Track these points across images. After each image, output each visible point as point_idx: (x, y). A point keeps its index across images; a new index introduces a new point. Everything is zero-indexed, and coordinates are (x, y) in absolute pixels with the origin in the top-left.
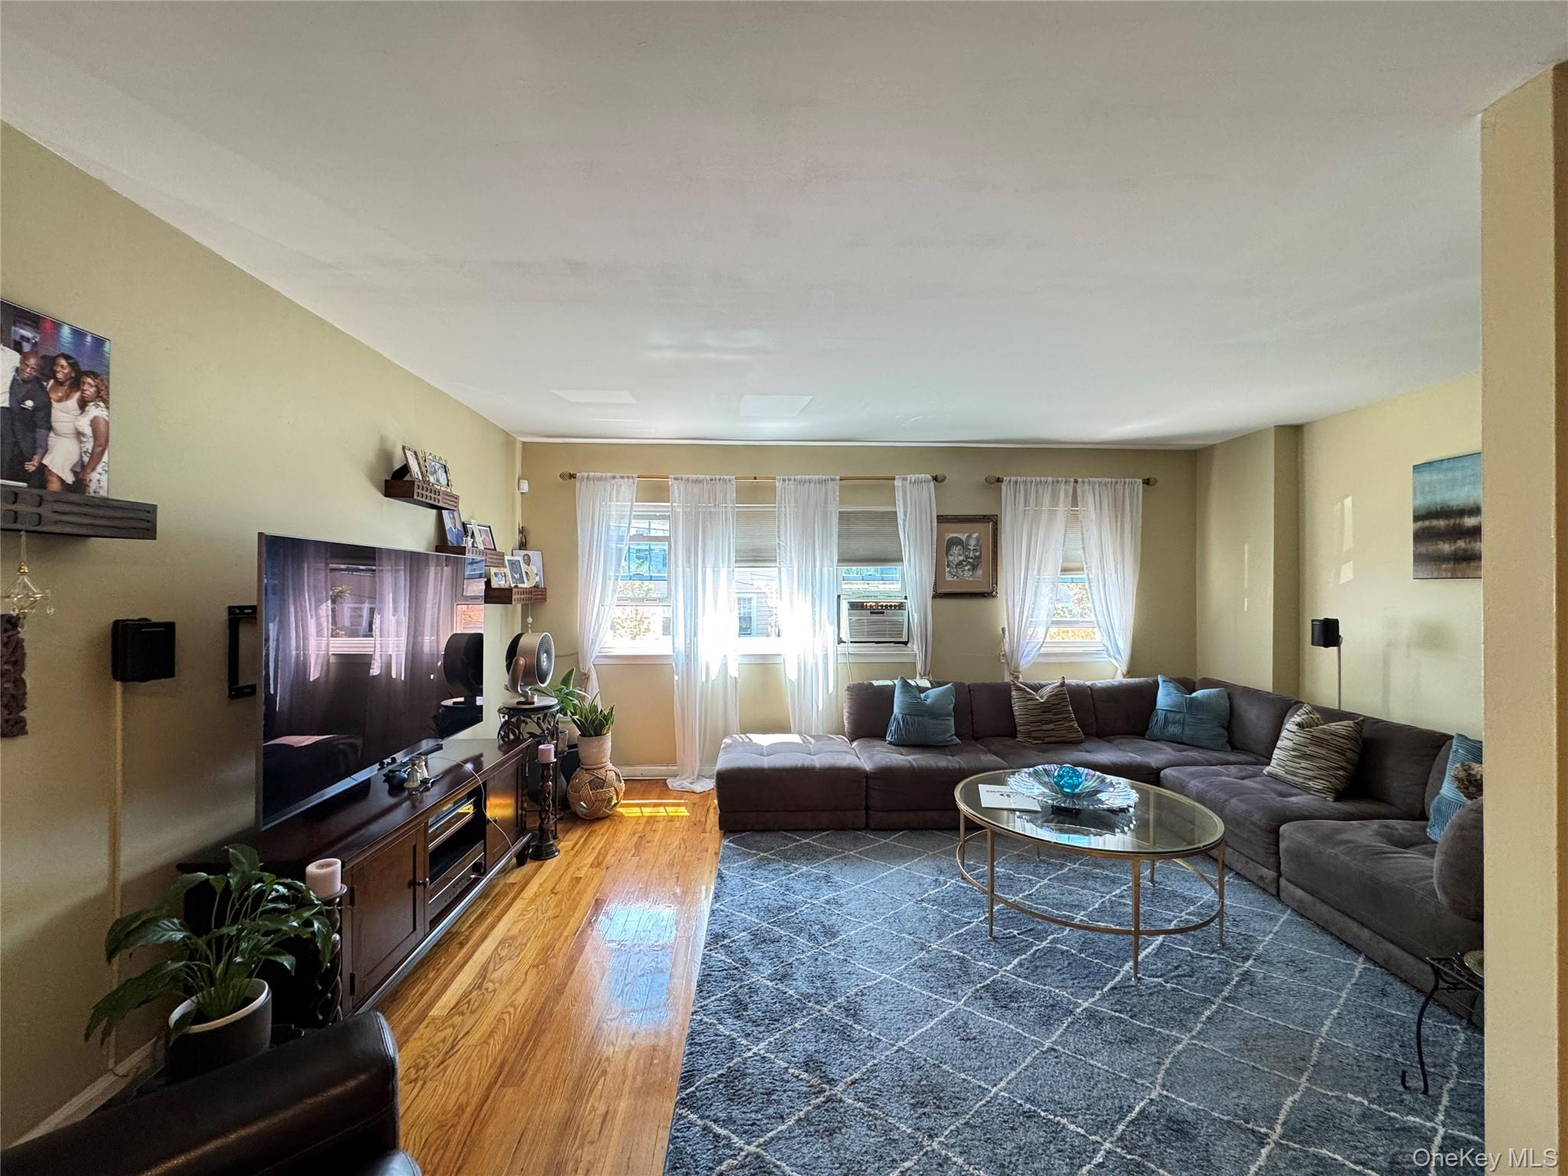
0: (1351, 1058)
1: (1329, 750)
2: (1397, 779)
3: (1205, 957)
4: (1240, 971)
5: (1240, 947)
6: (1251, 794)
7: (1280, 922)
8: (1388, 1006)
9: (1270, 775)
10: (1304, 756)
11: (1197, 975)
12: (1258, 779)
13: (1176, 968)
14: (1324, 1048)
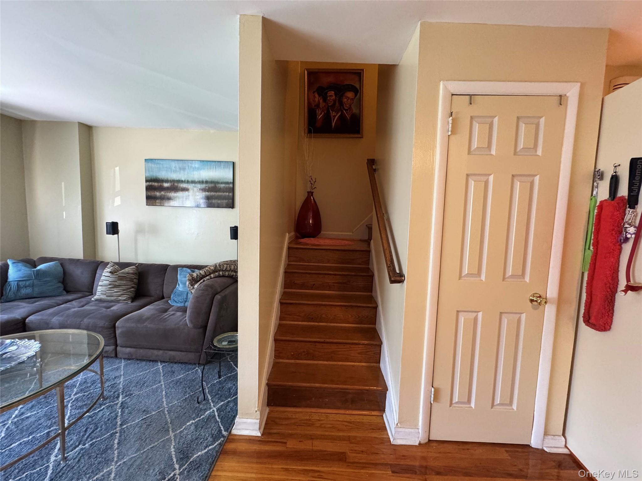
0: (179, 407)
1: (126, 281)
2: (153, 286)
3: (98, 412)
4: (119, 405)
5: (112, 393)
6: (93, 313)
7: (122, 368)
8: (177, 376)
9: (97, 300)
10: (115, 286)
11: (99, 425)
12: (90, 304)
13: (86, 431)
14: (169, 412)
